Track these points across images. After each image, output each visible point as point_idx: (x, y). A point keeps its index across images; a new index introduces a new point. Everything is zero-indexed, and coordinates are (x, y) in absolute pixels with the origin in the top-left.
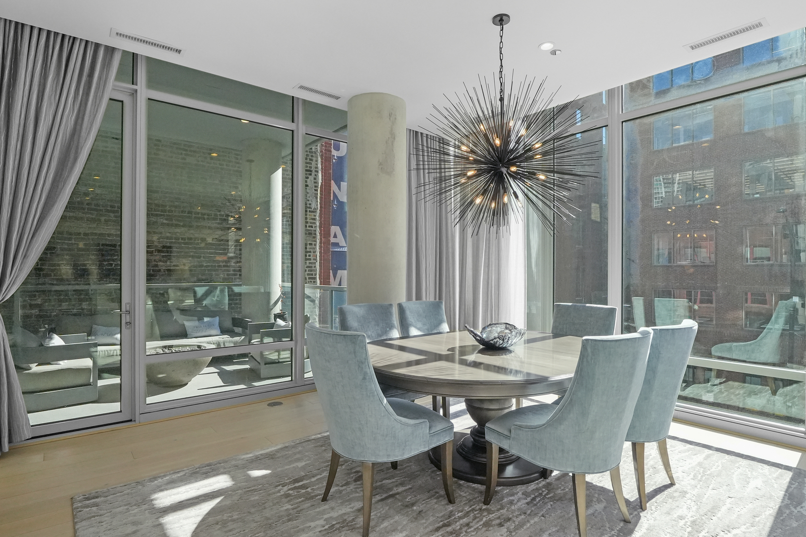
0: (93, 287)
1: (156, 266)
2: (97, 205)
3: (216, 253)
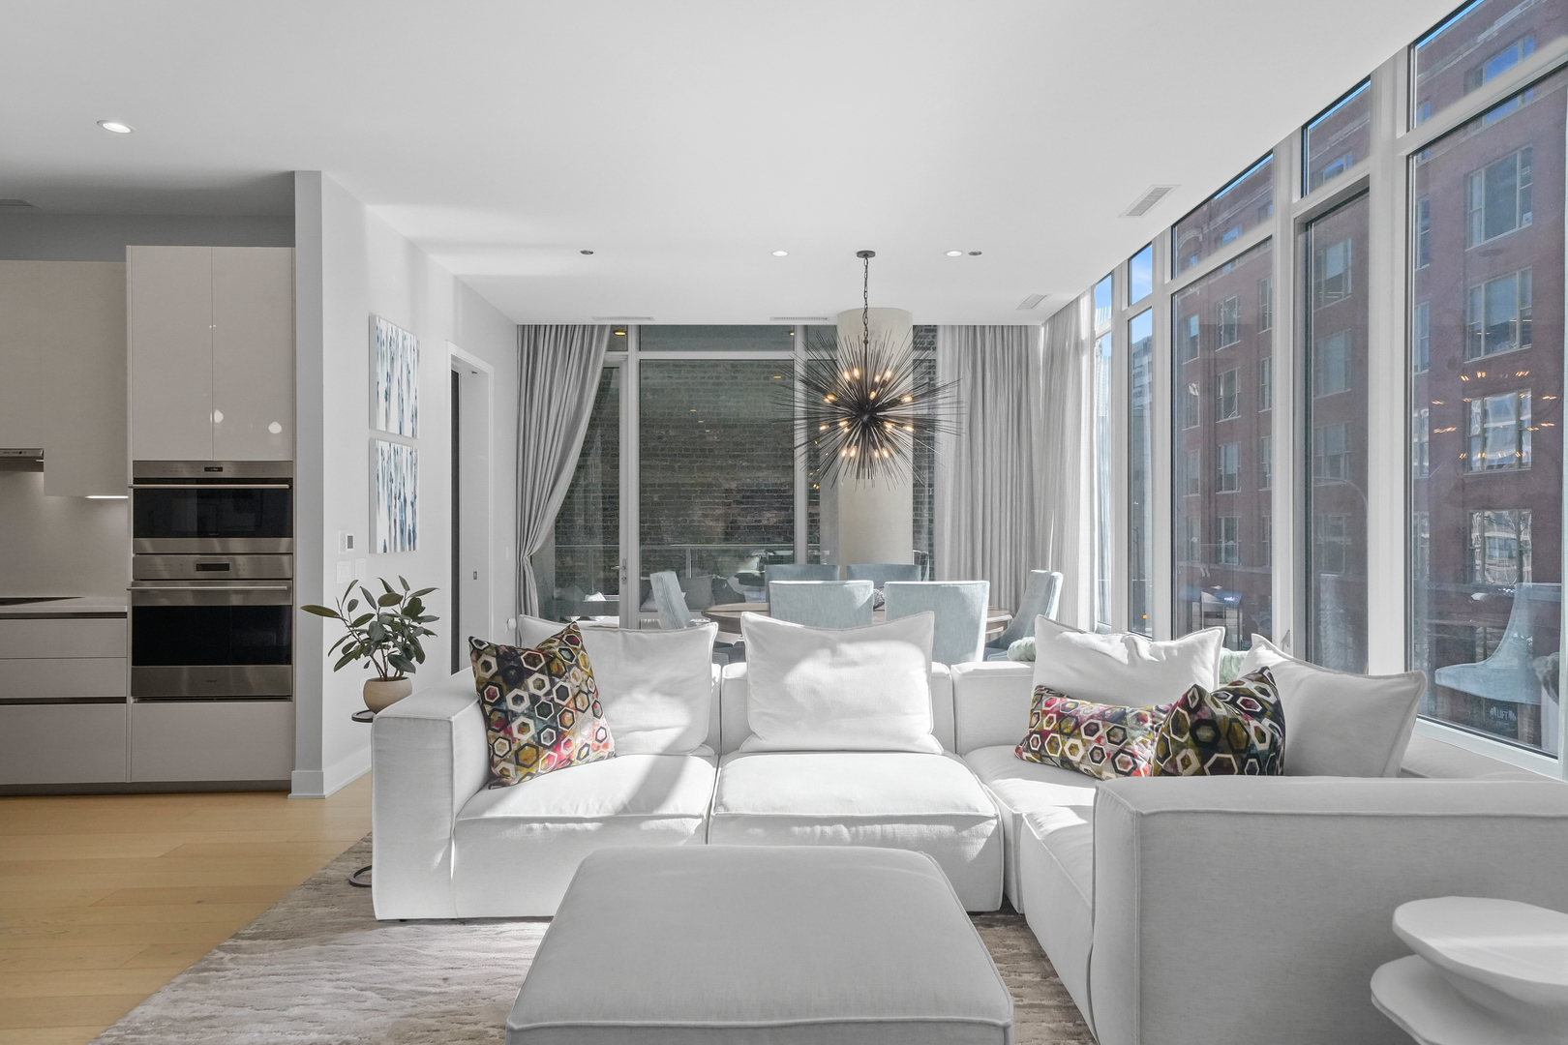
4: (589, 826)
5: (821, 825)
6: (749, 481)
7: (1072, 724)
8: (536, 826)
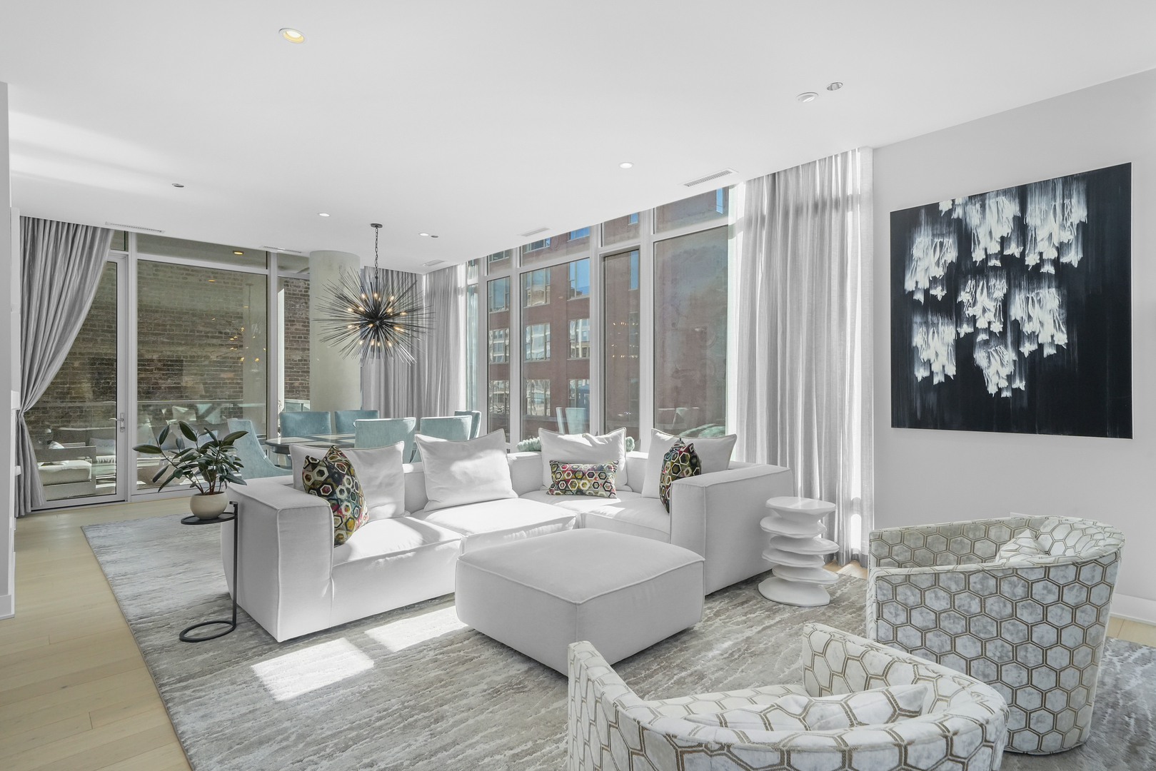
0: (88, 404)
1: (157, 383)
2: (94, 326)
3: (222, 371)
4: (409, 554)
5: (515, 532)
6: (169, 353)
7: (581, 474)
8: (381, 560)
